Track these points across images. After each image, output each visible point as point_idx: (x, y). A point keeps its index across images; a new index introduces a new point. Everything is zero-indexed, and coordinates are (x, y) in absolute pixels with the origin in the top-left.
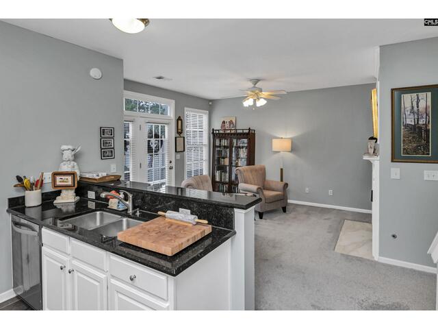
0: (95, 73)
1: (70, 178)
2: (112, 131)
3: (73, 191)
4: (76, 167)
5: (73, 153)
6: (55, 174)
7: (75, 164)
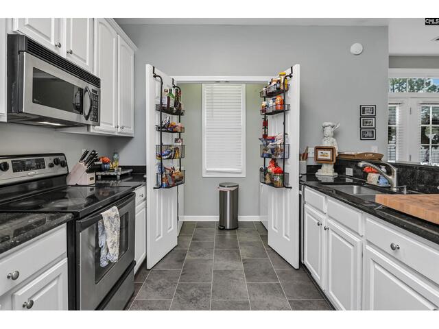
0: (356, 48)
1: (329, 152)
2: (373, 109)
3: (332, 166)
4: (335, 143)
5: (333, 129)
6: (317, 148)
7: (334, 140)
